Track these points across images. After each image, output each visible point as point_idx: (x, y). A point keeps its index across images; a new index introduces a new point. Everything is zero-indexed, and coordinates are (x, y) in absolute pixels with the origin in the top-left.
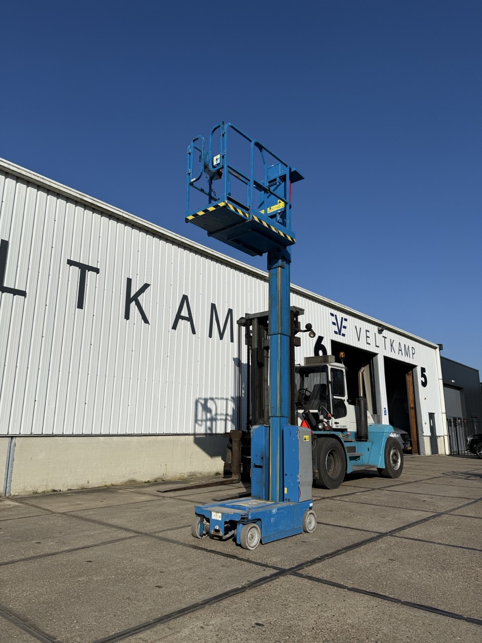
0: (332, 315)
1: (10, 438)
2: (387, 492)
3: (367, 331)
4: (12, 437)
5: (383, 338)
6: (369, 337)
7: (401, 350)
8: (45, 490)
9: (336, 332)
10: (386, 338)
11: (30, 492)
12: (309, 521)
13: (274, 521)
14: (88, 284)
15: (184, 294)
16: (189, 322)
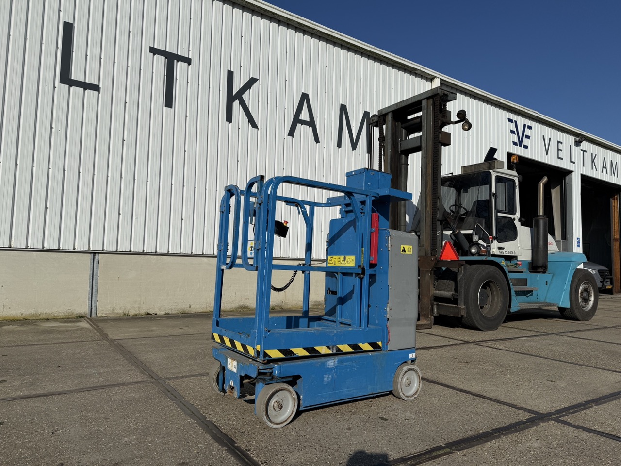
0: (510, 121)
1: (93, 254)
2: (569, 339)
3: (559, 142)
4: (94, 253)
5: (582, 152)
6: (561, 150)
7: (606, 168)
8: (138, 312)
9: (515, 143)
10: (586, 152)
11: (119, 313)
12: (407, 381)
13: (330, 379)
14: (178, 78)
15: (303, 92)
16: (311, 127)
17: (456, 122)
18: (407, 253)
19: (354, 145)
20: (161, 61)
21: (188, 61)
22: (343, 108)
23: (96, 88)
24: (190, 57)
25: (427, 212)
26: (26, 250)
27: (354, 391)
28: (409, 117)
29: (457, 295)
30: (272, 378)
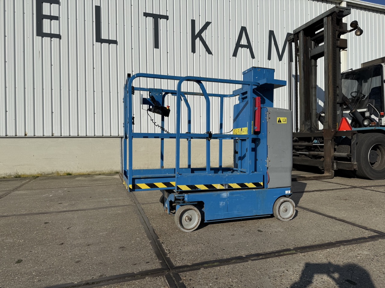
12: (284, 208)
13: (224, 205)
14: (161, 29)
15: (242, 26)
16: (248, 49)
17: (351, 31)
18: (282, 122)
19: (280, 58)
20: (150, 20)
21: (167, 18)
22: (271, 33)
23: (115, 42)
24: (168, 15)
25: (329, 98)
26: (86, 137)
27: (243, 213)
28: (316, 33)
29: (351, 155)
30: (184, 202)
